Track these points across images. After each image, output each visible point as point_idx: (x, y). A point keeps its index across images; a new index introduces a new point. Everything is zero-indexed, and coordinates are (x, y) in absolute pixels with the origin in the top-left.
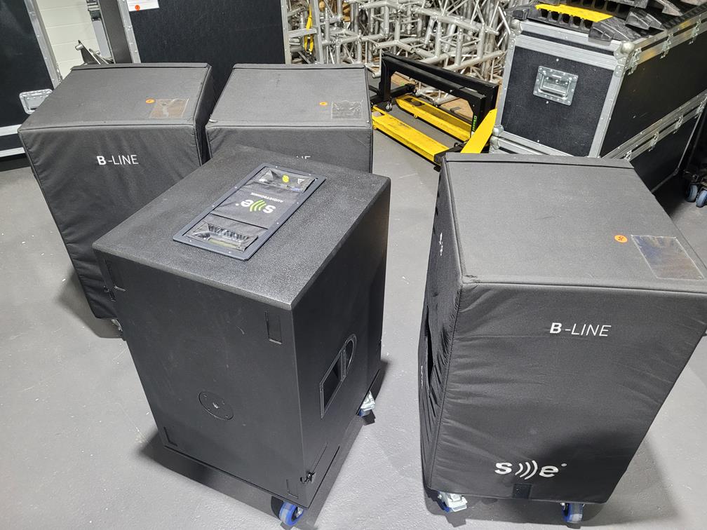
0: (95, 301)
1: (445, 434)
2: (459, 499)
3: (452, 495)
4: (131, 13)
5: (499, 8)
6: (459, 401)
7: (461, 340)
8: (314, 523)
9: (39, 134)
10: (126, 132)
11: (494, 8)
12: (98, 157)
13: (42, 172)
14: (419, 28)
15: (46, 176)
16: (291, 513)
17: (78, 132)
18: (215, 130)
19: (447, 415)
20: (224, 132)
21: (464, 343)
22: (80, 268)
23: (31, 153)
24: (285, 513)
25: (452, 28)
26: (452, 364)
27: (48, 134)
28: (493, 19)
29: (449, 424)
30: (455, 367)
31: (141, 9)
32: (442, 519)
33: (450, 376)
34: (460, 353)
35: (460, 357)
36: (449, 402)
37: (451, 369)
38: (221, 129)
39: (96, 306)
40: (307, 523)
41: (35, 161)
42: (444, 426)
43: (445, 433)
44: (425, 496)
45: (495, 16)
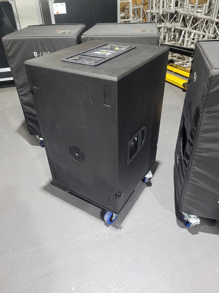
0: (30, 125)
1: (192, 177)
2: (196, 219)
3: (192, 216)
4: (55, 15)
5: (215, 25)
6: (202, 154)
7: (207, 113)
8: (121, 225)
9: (10, 40)
10: (47, 40)
11: (212, 26)
12: (34, 53)
13: (11, 59)
14: (177, 37)
15: (13, 62)
16: (109, 217)
17: (27, 39)
18: (85, 38)
19: (195, 164)
20: (89, 38)
21: (209, 115)
22: (24, 109)
23: (7, 49)
24: (107, 217)
25: (193, 34)
26: (201, 130)
27: (14, 40)
28: (212, 31)
29: (195, 170)
30: (202, 131)
31: (59, 13)
32: (185, 231)
33: (199, 138)
34: (206, 122)
35: (206, 124)
36: (196, 155)
37: (200, 132)
38: (88, 37)
39: (30, 128)
40: (117, 224)
41: (8, 53)
42: (192, 171)
43: (192, 175)
44: (177, 219)
45: (213, 29)
